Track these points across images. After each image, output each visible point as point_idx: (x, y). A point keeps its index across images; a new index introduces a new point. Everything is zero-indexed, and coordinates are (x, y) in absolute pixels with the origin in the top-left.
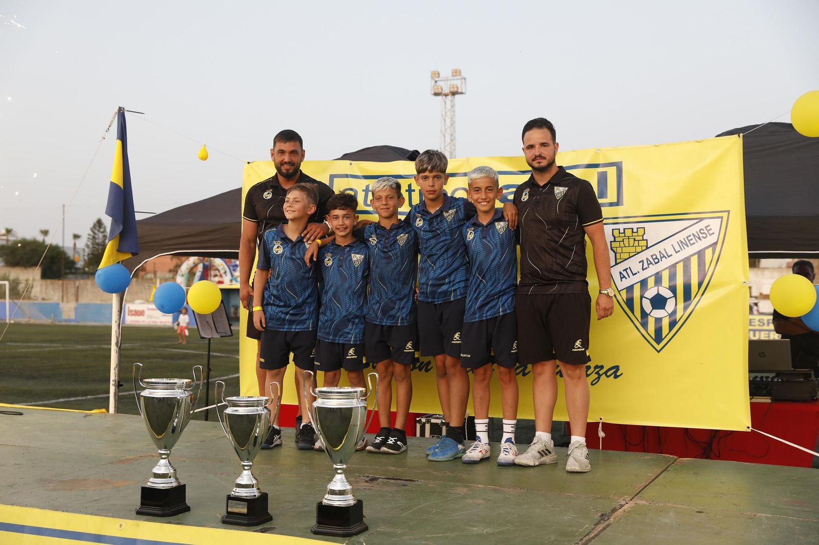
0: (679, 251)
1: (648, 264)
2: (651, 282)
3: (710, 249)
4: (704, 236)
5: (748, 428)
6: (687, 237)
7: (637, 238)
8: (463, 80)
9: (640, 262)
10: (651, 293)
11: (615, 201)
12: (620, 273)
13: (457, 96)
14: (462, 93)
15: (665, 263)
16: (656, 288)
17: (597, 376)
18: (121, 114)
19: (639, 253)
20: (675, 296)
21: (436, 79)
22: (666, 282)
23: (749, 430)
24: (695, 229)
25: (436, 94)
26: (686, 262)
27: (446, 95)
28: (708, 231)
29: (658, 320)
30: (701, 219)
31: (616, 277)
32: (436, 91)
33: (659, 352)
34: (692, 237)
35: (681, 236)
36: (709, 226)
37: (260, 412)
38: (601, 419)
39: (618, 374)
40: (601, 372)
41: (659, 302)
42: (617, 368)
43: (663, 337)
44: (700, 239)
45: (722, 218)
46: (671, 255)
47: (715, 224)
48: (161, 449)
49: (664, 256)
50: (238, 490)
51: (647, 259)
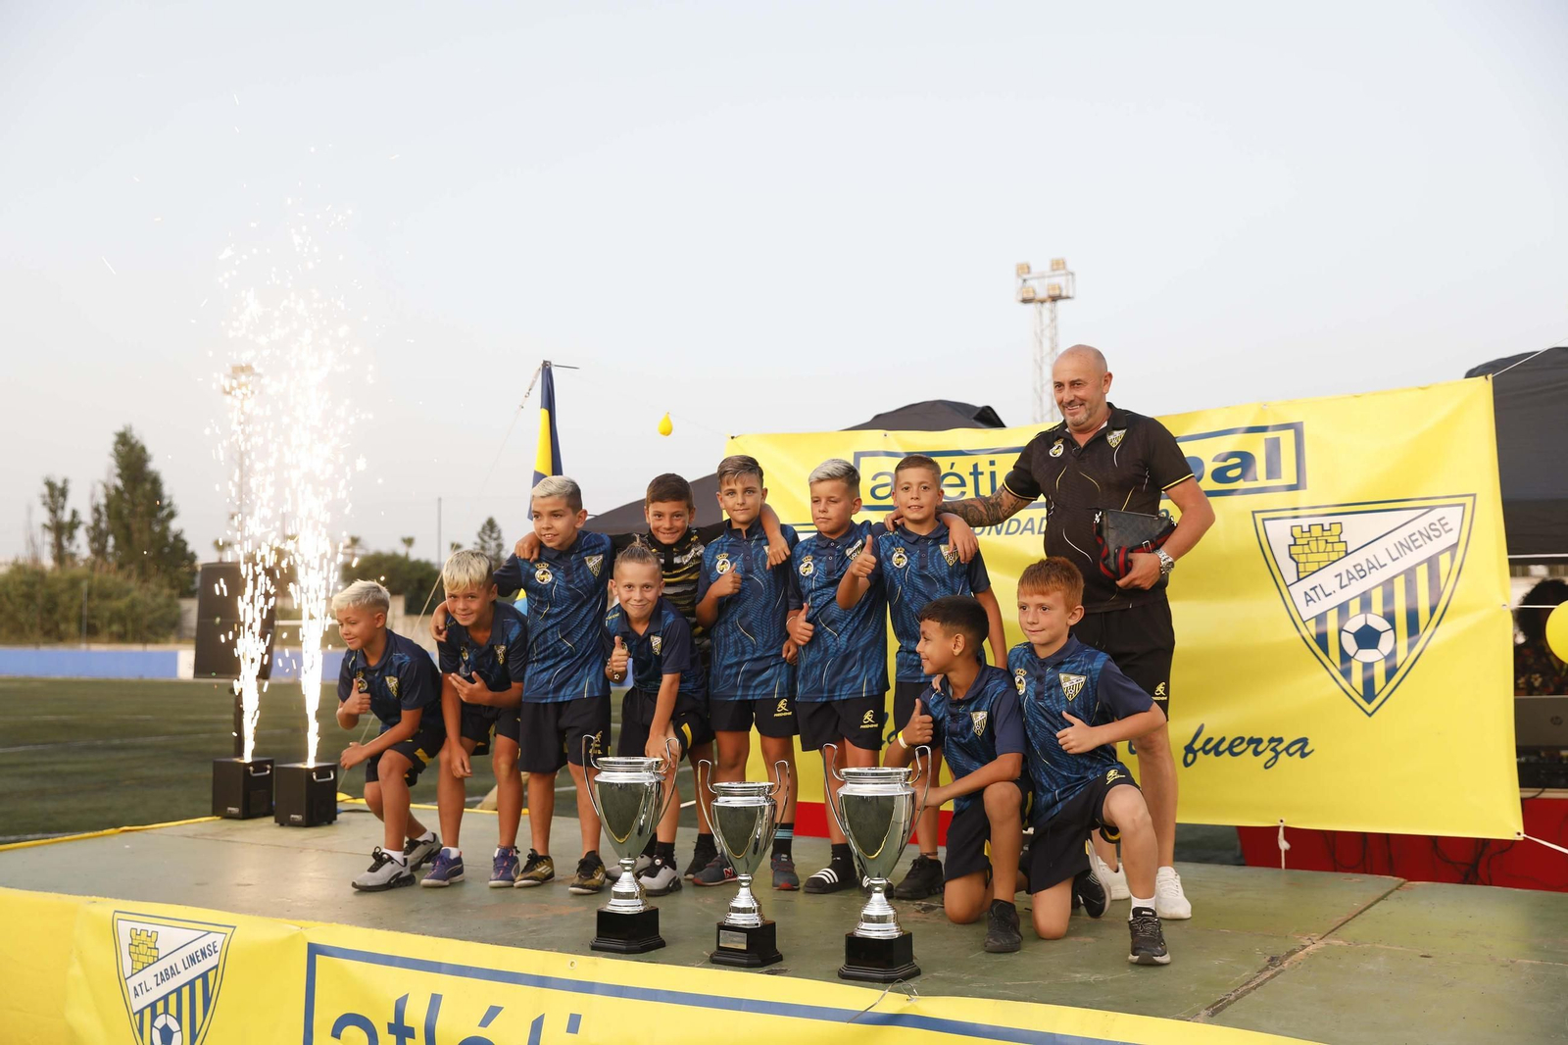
0: (1398, 558)
1: (1350, 580)
2: (1355, 607)
3: (1448, 555)
4: (1437, 533)
5: (1519, 834)
6: (1410, 536)
7: (1330, 540)
8: (1070, 277)
9: (1336, 576)
10: (1355, 623)
11: (1294, 482)
12: (1306, 593)
13: (1060, 303)
14: (1068, 298)
15: (1377, 577)
16: (1363, 615)
17: (1273, 754)
18: (547, 372)
19: (1334, 562)
20: (1394, 628)
21: (1026, 276)
22: (1377, 606)
23: (1520, 838)
24: (1422, 524)
25: (1025, 301)
26: (1410, 574)
27: (1042, 302)
28: (1443, 526)
29: (1368, 666)
30: (1432, 508)
31: (1300, 600)
32: (1026, 296)
33: (1370, 715)
34: (1417, 536)
35: (1401, 535)
36: (1444, 518)
37: (762, 804)
38: (1282, 821)
39: (1306, 750)
40: (1279, 748)
41: (1368, 638)
42: (1304, 741)
43: (1377, 692)
44: (1429, 538)
45: (1464, 505)
46: (1385, 565)
47: (1453, 516)
48: (622, 857)
49: (1374, 567)
50: (733, 915)
51: (1348, 572)
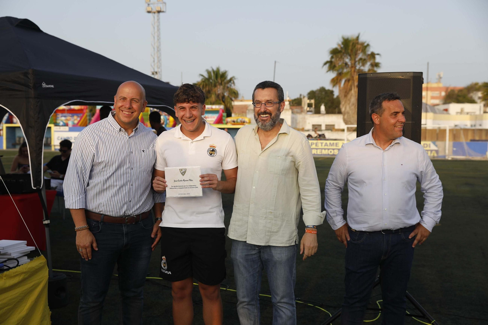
8: (164, 4)
13: (161, 14)
14: (163, 12)
21: (149, 3)
27: (154, 13)
32: (149, 10)
